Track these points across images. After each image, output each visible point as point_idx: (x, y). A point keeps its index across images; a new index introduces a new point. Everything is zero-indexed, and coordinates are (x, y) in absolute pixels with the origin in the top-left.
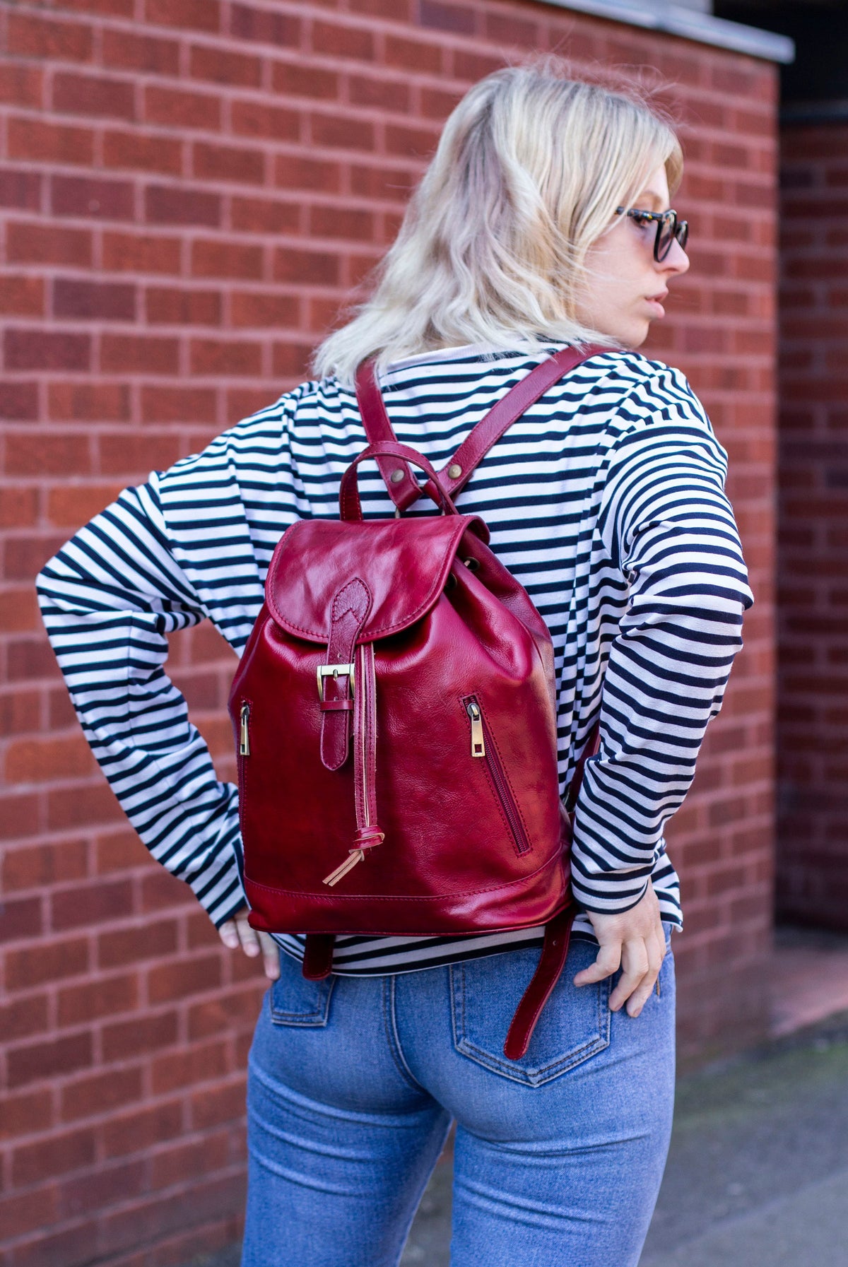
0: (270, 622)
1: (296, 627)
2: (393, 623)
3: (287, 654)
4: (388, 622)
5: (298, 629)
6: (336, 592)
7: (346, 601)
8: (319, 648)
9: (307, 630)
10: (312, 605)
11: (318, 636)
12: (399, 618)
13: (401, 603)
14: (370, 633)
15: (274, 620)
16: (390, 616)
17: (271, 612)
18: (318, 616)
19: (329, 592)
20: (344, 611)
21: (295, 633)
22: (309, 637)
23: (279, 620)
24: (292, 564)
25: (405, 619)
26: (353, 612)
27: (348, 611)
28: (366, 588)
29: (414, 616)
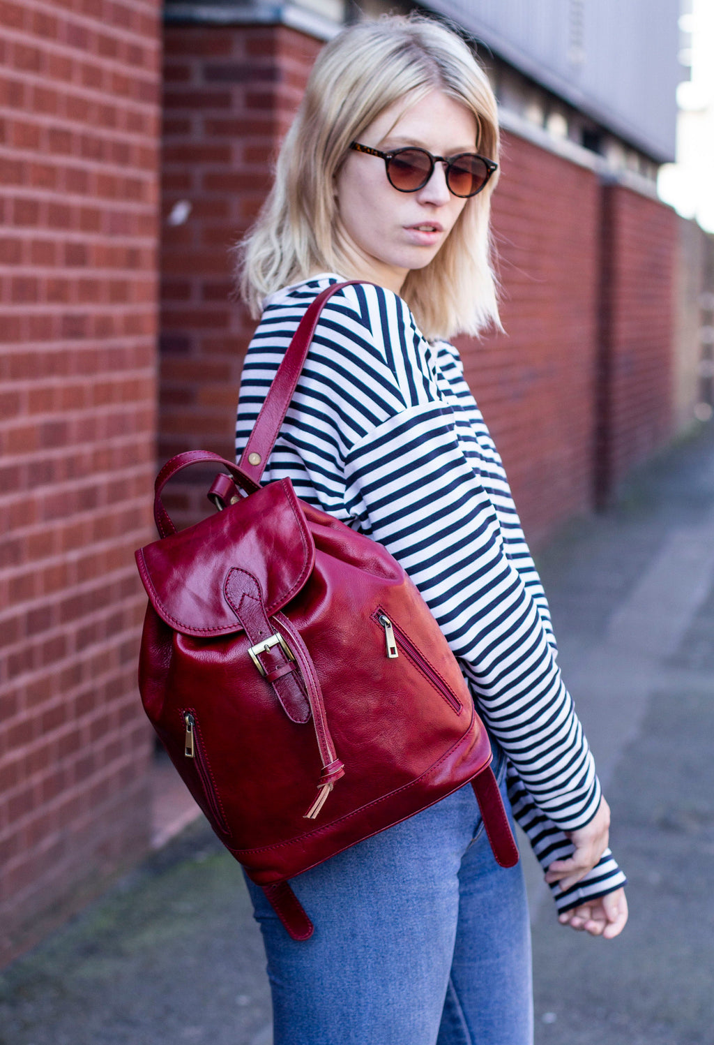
0: (179, 637)
1: (206, 629)
2: (290, 587)
3: (214, 656)
4: (285, 589)
5: (209, 630)
6: (222, 587)
7: (236, 590)
8: (239, 636)
9: (218, 627)
10: (207, 606)
11: (230, 627)
12: (292, 581)
13: (285, 571)
14: (275, 604)
15: (183, 634)
16: (283, 583)
17: (177, 628)
18: (219, 612)
19: (215, 590)
20: (240, 598)
21: (208, 634)
22: (224, 632)
23: (188, 632)
24: (169, 585)
25: (298, 580)
26: (248, 595)
27: (243, 596)
28: (246, 572)
29: (305, 574)
